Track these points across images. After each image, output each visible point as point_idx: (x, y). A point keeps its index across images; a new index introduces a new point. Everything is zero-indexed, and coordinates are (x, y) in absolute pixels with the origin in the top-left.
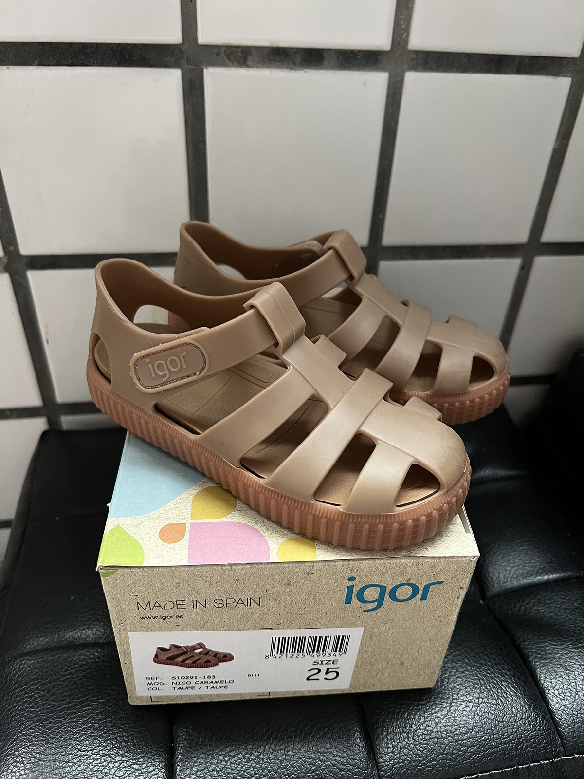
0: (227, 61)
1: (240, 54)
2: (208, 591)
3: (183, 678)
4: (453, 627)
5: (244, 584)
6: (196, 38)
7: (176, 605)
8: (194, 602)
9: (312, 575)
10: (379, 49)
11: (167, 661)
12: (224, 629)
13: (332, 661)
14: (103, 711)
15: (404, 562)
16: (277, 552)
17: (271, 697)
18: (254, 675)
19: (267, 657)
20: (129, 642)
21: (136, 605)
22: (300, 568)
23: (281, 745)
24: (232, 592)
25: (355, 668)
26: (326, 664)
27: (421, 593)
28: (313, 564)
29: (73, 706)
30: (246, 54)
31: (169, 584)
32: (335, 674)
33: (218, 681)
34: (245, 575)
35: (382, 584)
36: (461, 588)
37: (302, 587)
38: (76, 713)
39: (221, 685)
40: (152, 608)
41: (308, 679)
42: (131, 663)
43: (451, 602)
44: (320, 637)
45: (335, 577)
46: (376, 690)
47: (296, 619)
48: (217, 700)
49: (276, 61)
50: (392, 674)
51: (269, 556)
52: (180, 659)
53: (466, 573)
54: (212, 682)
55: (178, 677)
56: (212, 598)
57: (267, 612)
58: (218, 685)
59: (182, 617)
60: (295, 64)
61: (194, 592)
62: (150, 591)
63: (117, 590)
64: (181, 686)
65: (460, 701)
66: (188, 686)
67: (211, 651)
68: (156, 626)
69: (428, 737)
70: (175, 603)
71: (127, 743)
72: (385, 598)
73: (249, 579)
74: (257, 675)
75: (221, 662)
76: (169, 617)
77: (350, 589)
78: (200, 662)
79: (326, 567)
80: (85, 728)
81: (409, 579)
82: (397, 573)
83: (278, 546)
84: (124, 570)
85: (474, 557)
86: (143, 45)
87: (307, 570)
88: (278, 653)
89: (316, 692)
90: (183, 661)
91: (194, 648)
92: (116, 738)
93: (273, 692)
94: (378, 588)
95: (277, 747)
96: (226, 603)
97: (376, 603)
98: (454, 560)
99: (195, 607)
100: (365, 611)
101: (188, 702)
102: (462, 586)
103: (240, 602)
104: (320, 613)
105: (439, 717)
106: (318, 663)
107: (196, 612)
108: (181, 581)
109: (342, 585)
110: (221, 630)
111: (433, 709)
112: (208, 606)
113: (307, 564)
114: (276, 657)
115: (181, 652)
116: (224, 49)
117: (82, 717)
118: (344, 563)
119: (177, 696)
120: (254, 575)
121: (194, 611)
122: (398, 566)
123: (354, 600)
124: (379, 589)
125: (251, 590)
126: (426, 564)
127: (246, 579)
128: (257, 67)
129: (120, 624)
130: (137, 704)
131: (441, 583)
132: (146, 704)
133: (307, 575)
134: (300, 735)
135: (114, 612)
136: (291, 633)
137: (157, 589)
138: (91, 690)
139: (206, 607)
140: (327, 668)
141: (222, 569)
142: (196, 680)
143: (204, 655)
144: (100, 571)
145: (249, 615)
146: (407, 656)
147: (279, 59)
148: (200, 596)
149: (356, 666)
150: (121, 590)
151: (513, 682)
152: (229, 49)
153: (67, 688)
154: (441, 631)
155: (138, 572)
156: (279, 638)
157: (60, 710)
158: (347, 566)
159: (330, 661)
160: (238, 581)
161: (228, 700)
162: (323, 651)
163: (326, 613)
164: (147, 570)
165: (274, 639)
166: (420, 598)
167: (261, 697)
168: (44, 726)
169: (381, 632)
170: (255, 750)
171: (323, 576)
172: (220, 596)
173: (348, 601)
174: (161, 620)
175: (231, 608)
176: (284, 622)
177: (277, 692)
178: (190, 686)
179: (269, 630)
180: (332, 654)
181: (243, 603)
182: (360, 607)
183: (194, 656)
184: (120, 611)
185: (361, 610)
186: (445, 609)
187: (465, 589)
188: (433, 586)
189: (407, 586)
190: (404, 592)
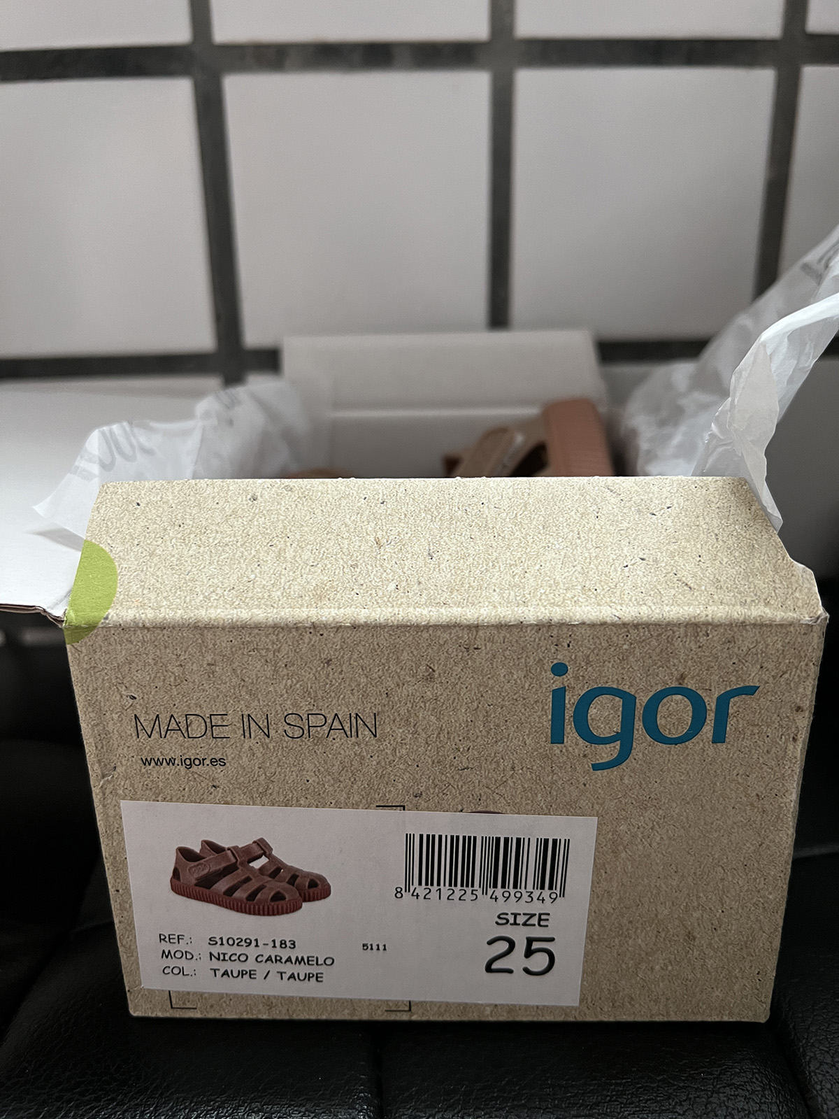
2: (271, 689)
3: (231, 942)
4: (792, 831)
5: (341, 673)
7: (210, 726)
8: (246, 720)
9: (477, 651)
11: (198, 889)
12: (307, 802)
13: (537, 917)
17: (414, 1018)
18: (375, 947)
19: (398, 893)
20: (122, 830)
21: (134, 723)
22: (451, 633)
24: (320, 693)
25: (586, 943)
26: (525, 924)
27: (710, 719)
31: (194, 665)
32: (546, 957)
33: (303, 959)
34: (342, 648)
35: (626, 689)
36: (799, 709)
37: (458, 687)
39: (308, 970)
40: (163, 733)
41: (489, 968)
42: (127, 890)
43: (781, 753)
44: (506, 840)
45: (523, 660)
46: (639, 1019)
47: (452, 782)
50: (670, 968)
52: (222, 886)
54: (290, 960)
55: (221, 939)
56: (279, 709)
57: (391, 758)
58: (302, 970)
59: (221, 762)
61: (243, 692)
62: (159, 685)
63: (97, 678)
64: (228, 966)
66: (241, 967)
67: (285, 866)
68: (173, 785)
70: (208, 722)
72: (636, 732)
73: (350, 659)
74: (381, 947)
75: (305, 901)
76: (197, 762)
77: (559, 695)
78: (264, 897)
81: (682, 677)
82: (654, 657)
88: (420, 884)
89: (511, 1009)
90: (230, 892)
91: (249, 855)
93: (417, 1004)
94: (617, 699)
96: (309, 727)
97: (618, 744)
99: (247, 734)
100: (596, 767)
101: (245, 1016)
102: (798, 702)
103: (336, 725)
104: (502, 767)
106: (508, 921)
107: (250, 748)
108: (217, 658)
109: (541, 687)
110: (300, 805)
112: (272, 733)
114: (417, 896)
115: (224, 865)
119: (221, 996)
120: (360, 648)
121: (246, 746)
123: (570, 734)
124: (618, 701)
125: (356, 691)
126: (715, 633)
129: (103, 777)
130: (144, 1015)
131: (753, 690)
132: (160, 1015)
133: (466, 654)
135: (91, 739)
136: (445, 825)
137: (172, 680)
139: (268, 737)
140: (528, 939)
142: (258, 951)
143: (270, 876)
145: (355, 763)
146: (696, 915)
148: (256, 702)
149: (590, 938)
150: (103, 680)
154: (767, 842)
156: (421, 836)
159: (532, 916)
160: (328, 661)
161: (324, 1017)
162: (515, 886)
163: (513, 768)
165: (409, 839)
166: (710, 735)
167: (393, 1017)
169: (636, 836)
171: (500, 656)
172: (295, 705)
173: (557, 736)
174: (183, 769)
175: (318, 741)
176: (427, 788)
177: (426, 1003)
178: (247, 967)
179: (398, 812)
180: (536, 893)
181: (343, 729)
182: (585, 756)
183: (251, 879)
184: (103, 737)
185: (588, 767)
186: (770, 773)
187: (807, 714)
188: (736, 699)
189: (680, 697)
190: (676, 714)
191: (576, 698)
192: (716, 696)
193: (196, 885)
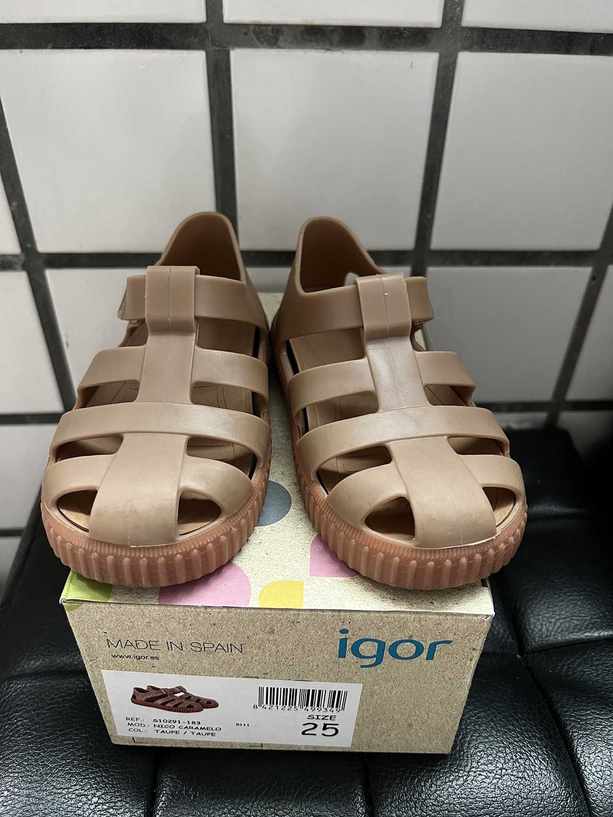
0: (256, 41)
1: (270, 33)
2: (183, 633)
3: (165, 721)
4: (467, 692)
5: (222, 629)
6: (221, 16)
7: (149, 645)
8: (169, 644)
9: (298, 624)
10: (428, 26)
11: (146, 702)
12: (205, 674)
13: (329, 717)
14: (85, 747)
15: (404, 617)
16: (258, 596)
17: (264, 749)
18: (243, 725)
19: (255, 707)
20: (103, 680)
21: (106, 642)
22: (284, 616)
23: (271, 803)
24: (210, 636)
25: (355, 725)
26: (323, 719)
27: (425, 652)
28: (298, 612)
29: (55, 739)
30: (277, 33)
31: (139, 623)
32: (334, 731)
33: (204, 728)
34: (222, 619)
35: (380, 639)
36: (474, 649)
37: (287, 637)
38: (56, 746)
39: (207, 732)
40: (123, 647)
41: (303, 733)
42: (108, 701)
43: (464, 664)
44: (313, 691)
45: (324, 628)
46: (382, 751)
47: (284, 670)
48: (204, 747)
49: (310, 41)
50: (399, 735)
51: (249, 600)
52: (160, 702)
53: (478, 634)
54: (197, 728)
55: (160, 720)
56: (188, 641)
57: (250, 660)
58: (204, 732)
59: (157, 658)
60: (332, 44)
61: (167, 633)
62: (120, 629)
63: (84, 625)
64: (164, 729)
65: (480, 771)
66: (171, 730)
67: (193, 696)
68: (130, 665)
69: (438, 809)
70: (148, 643)
71: (105, 785)
72: (385, 655)
73: (227, 624)
74: (246, 725)
75: (205, 708)
76: (143, 657)
77: (343, 642)
78: (182, 706)
79: (313, 617)
80: (64, 764)
81: (411, 636)
82: (396, 629)
83: (261, 589)
84: (89, 605)
85: (487, 616)
86: (163, 24)
87: (292, 618)
88: (267, 703)
89: (314, 747)
90: (164, 704)
91: (174, 691)
92: (94, 778)
93: (266, 744)
94: (376, 643)
95: (267, 804)
96: (204, 648)
97: (375, 659)
98: (463, 618)
99: (170, 649)
100: (362, 667)
101: (174, 746)
102: (474, 647)
103: (220, 647)
104: (311, 665)
105: (454, 787)
106: (314, 718)
107: (172, 654)
108: (152, 620)
109: (334, 637)
110: (201, 675)
111: (447, 777)
112: (184, 649)
113: (291, 612)
114: (265, 708)
115: (160, 694)
116: (252, 28)
117: (63, 751)
118: (334, 613)
119: (161, 739)
120: (232, 620)
121: (170, 653)
122: (397, 620)
123: (349, 654)
124: (376, 644)
125: (230, 636)
126: (430, 621)
127: (224, 623)
128: (289, 48)
129: (91, 661)
130: (119, 743)
131: (450, 642)
132: (128, 744)
133: (292, 624)
134: (294, 793)
135: (83, 648)
136: (280, 684)
137: (127, 627)
138: (76, 722)
139: (182, 650)
140: (324, 724)
141: (196, 611)
142: (180, 725)
143: (185, 699)
144: (64, 604)
146: (415, 718)
147: (313, 39)
148: (175, 638)
149: (357, 724)
150: (88, 625)
151: (544, 754)
152: (258, 28)
153: (51, 718)
154: (454, 694)
155: (104, 608)
156: (267, 688)
157: (41, 741)
158: (338, 617)
159: (326, 716)
160: (214, 625)
161: (216, 747)
162: (318, 706)
163: (317, 666)
164: (113, 607)
165: (261, 689)
166: (425, 657)
167: (253, 748)
168: (22, 757)
169: (383, 691)
170: (242, 805)
171: (311, 626)
172: (196, 639)
173: (342, 654)
174: (135, 660)
175: (210, 653)
176: (270, 671)
177: (270, 744)
178: (174, 730)
179: (255, 679)
180: (329, 709)
181: (223, 649)
182: (357, 662)
183: (175, 700)
184: (90, 647)
185: (358, 665)
186: (457, 671)
187: (478, 651)
188: (440, 645)
189: (409, 643)
190: (407, 649)
191: (353, 642)
192: (429, 643)
193: (145, 701)
